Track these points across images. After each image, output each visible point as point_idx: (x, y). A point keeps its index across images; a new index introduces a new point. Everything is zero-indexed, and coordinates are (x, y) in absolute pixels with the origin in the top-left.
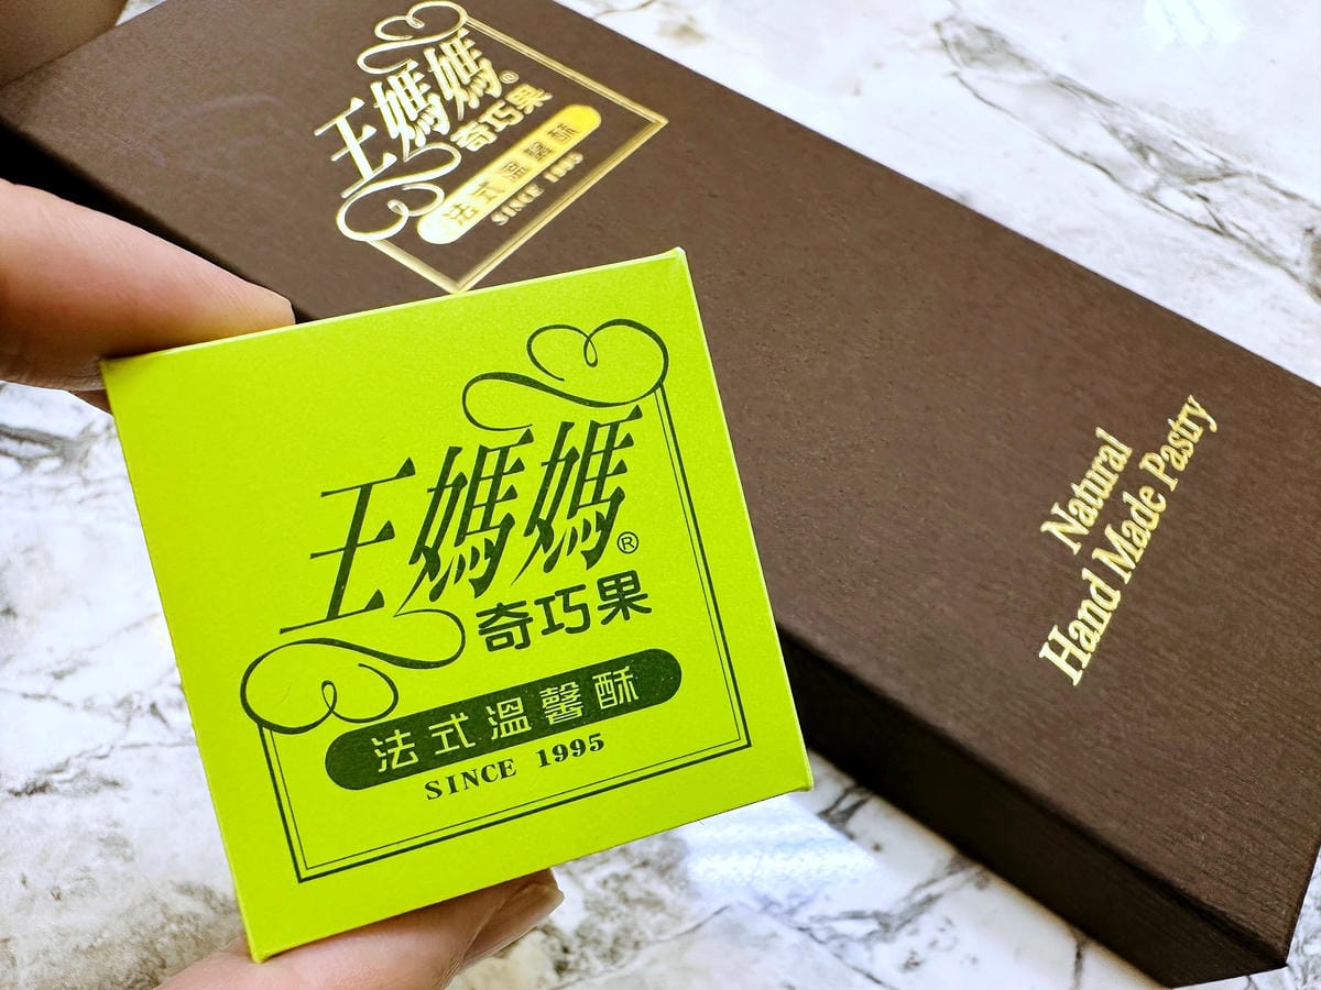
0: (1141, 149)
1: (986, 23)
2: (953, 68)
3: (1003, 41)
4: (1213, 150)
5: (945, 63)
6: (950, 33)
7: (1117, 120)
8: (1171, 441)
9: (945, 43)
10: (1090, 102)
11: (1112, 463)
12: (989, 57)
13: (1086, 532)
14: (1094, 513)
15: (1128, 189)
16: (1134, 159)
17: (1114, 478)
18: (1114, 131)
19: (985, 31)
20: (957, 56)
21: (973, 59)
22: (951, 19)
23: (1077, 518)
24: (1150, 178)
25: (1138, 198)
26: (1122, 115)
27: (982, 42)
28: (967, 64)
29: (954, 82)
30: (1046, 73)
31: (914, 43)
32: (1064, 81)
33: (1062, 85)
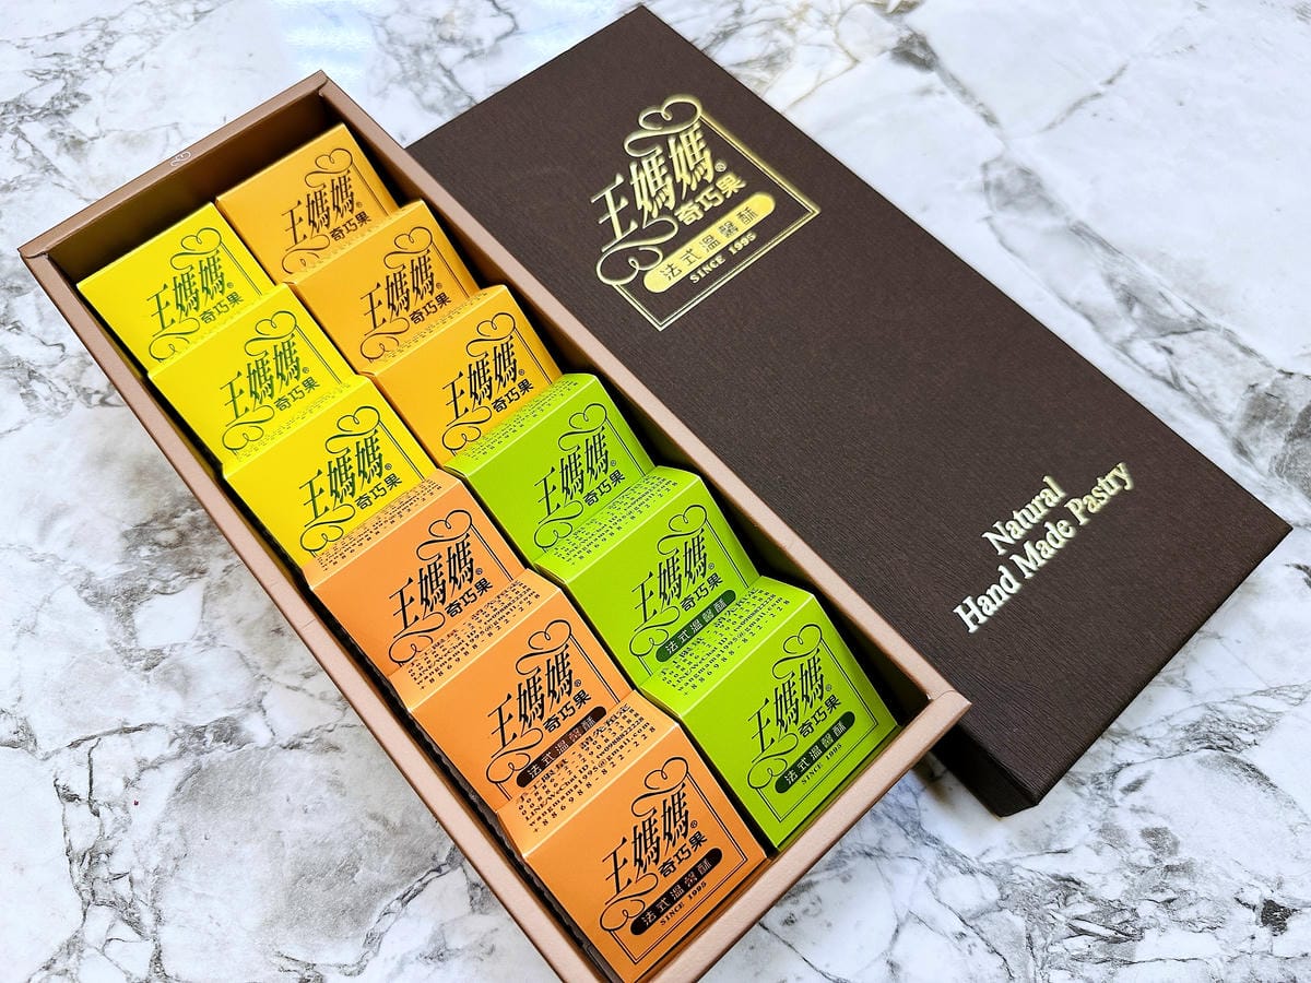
0: (1129, 299)
1: (1028, 165)
2: (987, 212)
3: (1039, 185)
4: (1193, 304)
5: (981, 206)
6: (993, 176)
7: (1118, 269)
8: (1093, 492)
9: (987, 186)
10: (1098, 250)
11: (1047, 501)
12: (1022, 201)
13: (1012, 542)
14: (1022, 532)
15: (1106, 340)
16: (1120, 309)
17: (1044, 511)
18: (1111, 280)
19: (1025, 173)
20: (994, 199)
21: (1007, 204)
22: (998, 159)
23: (1009, 532)
24: (1128, 328)
25: (1112, 348)
26: (1123, 264)
27: (1020, 184)
28: (1000, 209)
29: (985, 226)
30: (1068, 219)
31: (961, 185)
32: (1081, 227)
33: (1079, 232)
